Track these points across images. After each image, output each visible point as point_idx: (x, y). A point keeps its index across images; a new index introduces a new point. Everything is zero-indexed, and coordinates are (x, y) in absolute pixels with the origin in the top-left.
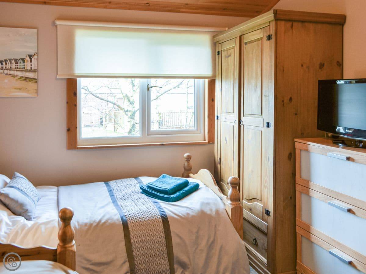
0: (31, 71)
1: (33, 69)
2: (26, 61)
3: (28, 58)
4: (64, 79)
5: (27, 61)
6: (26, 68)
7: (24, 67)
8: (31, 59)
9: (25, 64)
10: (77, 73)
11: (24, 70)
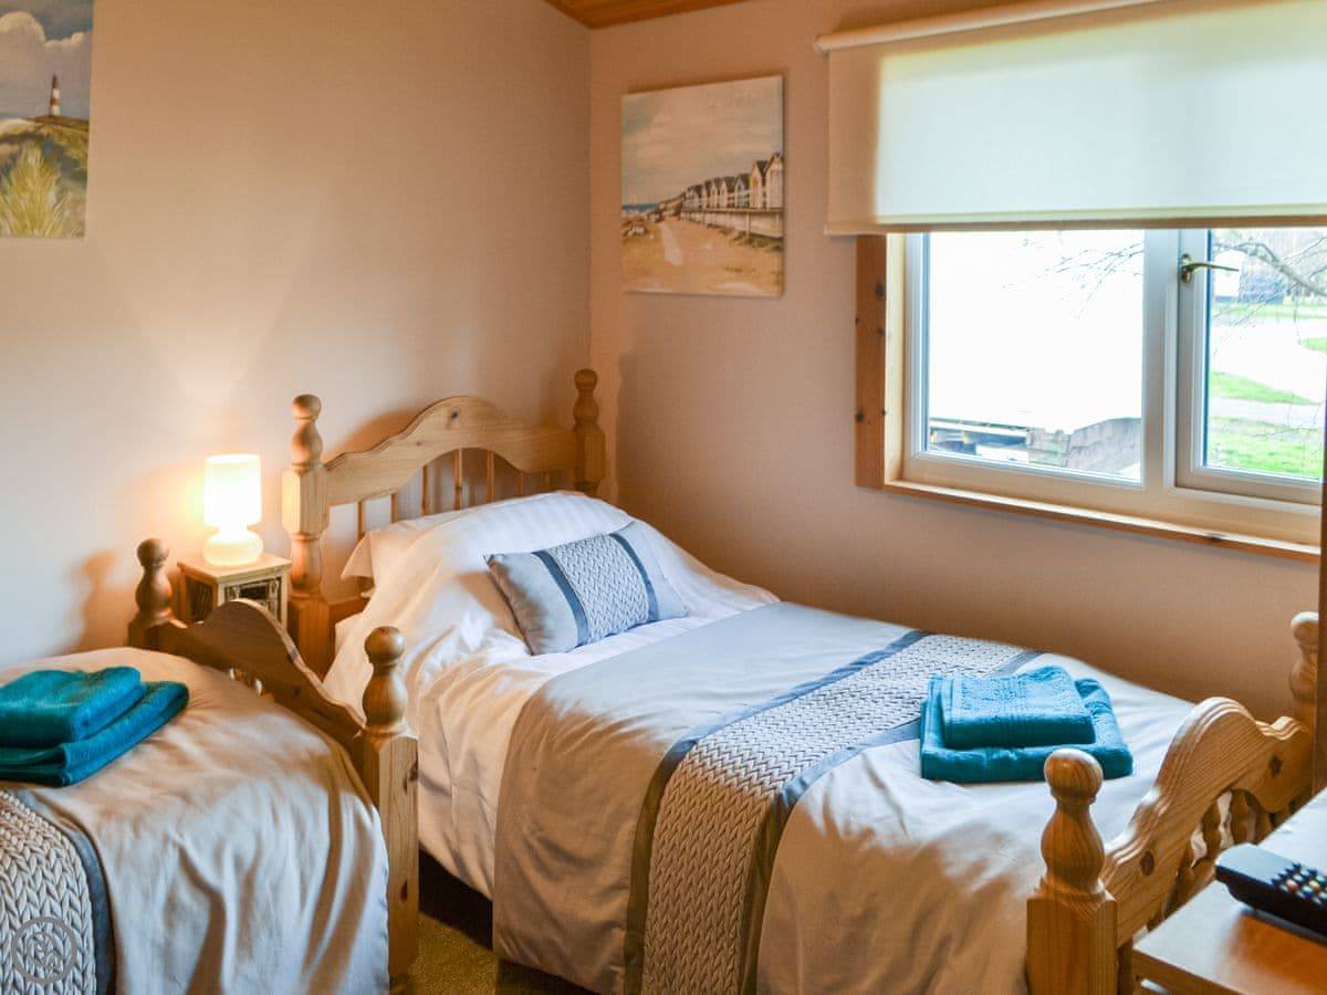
0: (764, 213)
1: (768, 206)
2: (751, 183)
3: (757, 174)
4: (851, 236)
5: (756, 182)
6: (751, 205)
7: (748, 203)
8: (763, 175)
9: (750, 191)
10: (883, 217)
11: (748, 210)
